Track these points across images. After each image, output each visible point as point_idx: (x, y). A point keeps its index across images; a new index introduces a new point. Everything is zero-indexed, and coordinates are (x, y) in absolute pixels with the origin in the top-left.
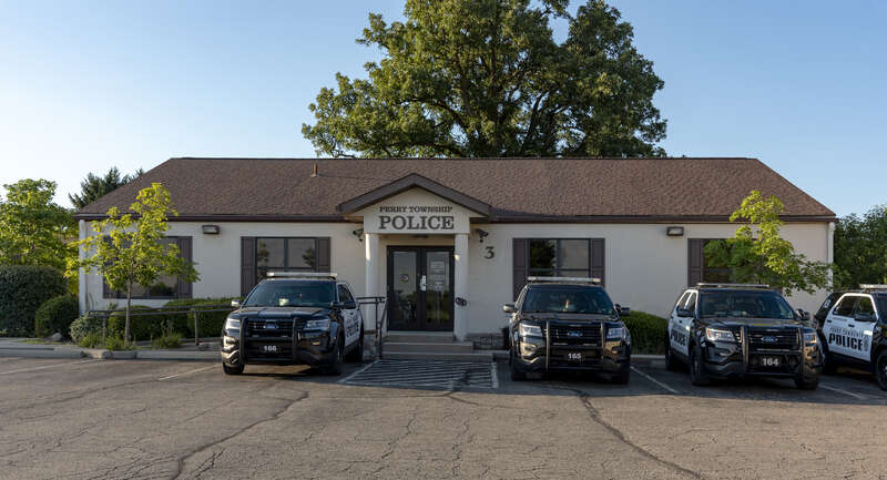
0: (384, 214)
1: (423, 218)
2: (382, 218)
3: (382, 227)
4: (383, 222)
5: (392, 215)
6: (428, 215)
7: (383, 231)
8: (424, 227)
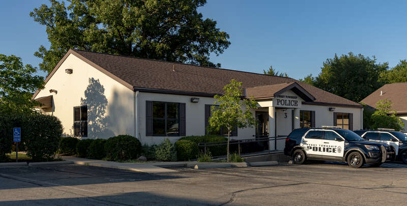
0: (278, 98)
1: (289, 101)
2: (278, 100)
3: (278, 104)
4: (278, 102)
5: (281, 99)
6: (291, 99)
7: (278, 106)
8: (289, 105)
